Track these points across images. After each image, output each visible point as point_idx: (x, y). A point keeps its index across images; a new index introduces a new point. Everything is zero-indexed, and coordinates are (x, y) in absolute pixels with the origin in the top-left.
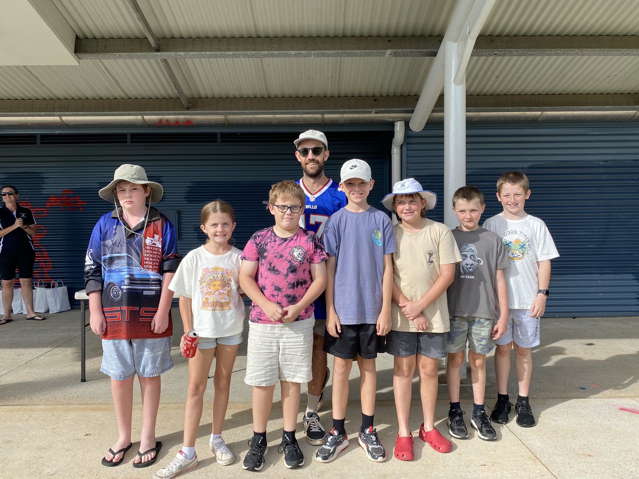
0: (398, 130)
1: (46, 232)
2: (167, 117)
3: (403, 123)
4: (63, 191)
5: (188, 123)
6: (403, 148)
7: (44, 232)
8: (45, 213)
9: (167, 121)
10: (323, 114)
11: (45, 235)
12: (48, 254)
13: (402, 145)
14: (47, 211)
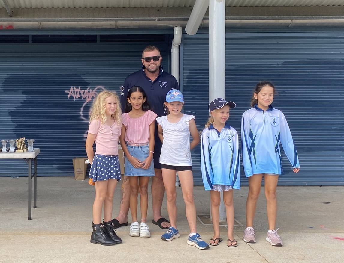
0: (176, 33)
3: (180, 28)
6: (181, 48)
10: (117, 21)
13: (180, 45)
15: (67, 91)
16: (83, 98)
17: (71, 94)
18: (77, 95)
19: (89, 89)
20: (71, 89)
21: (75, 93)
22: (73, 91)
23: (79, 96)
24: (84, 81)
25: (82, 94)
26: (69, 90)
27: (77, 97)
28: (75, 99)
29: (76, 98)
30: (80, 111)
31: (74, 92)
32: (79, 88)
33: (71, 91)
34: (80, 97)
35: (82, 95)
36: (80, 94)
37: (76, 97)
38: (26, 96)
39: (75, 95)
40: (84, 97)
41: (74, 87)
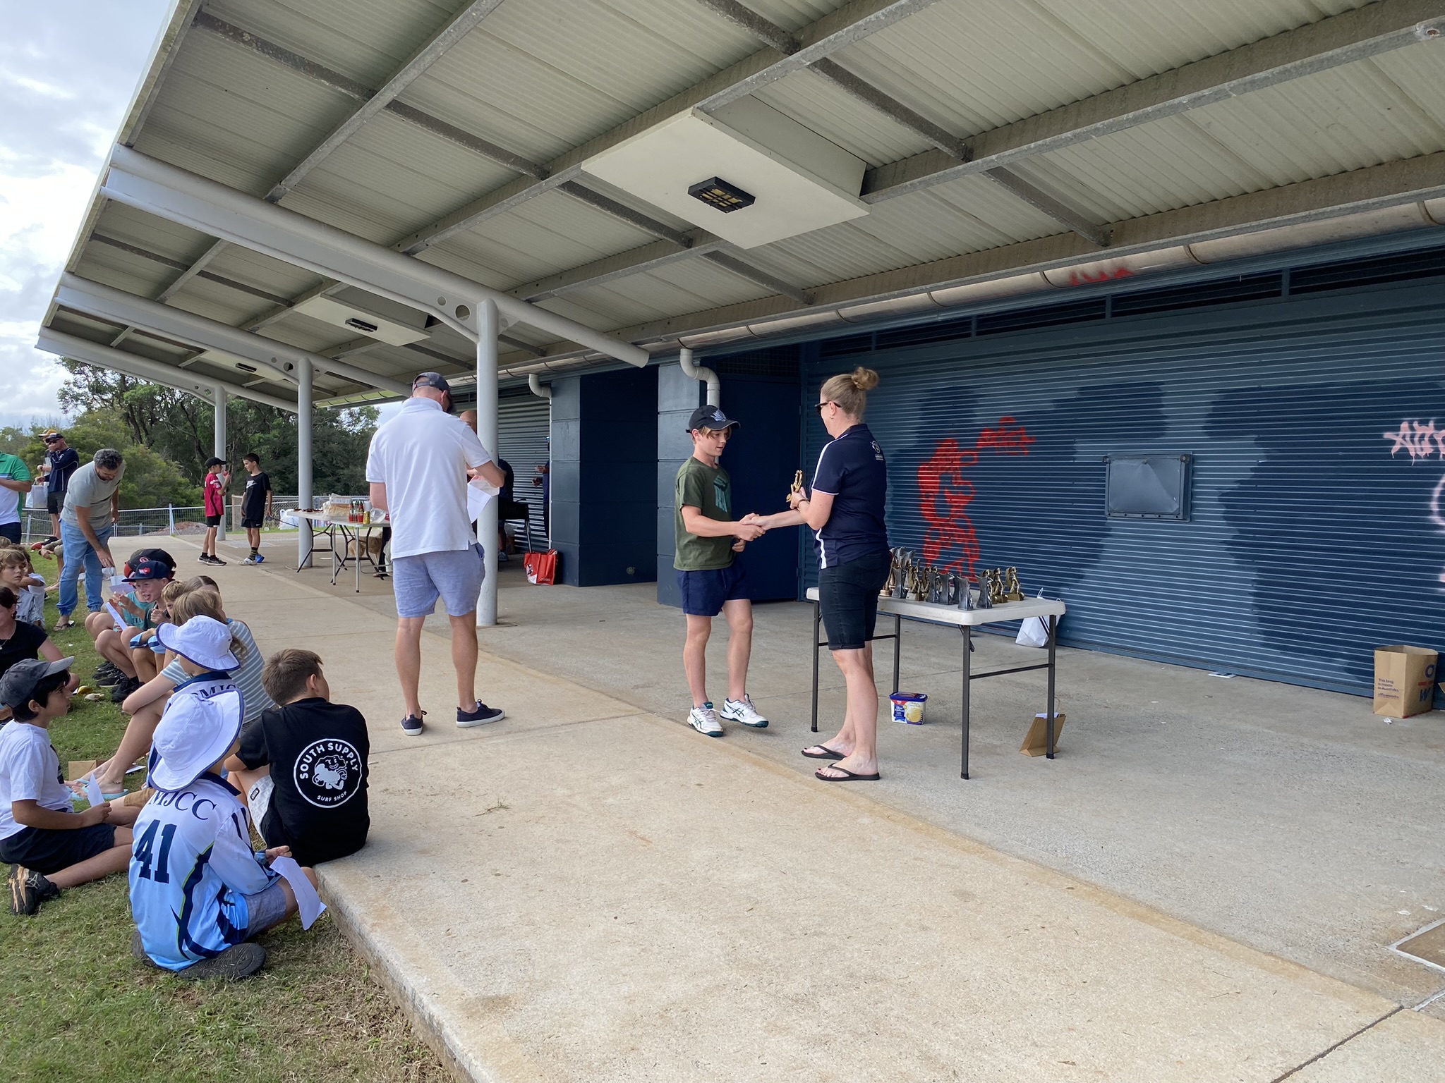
1: (975, 493)
2: (1080, 266)
4: (1001, 419)
5: (1123, 275)
7: (971, 493)
8: (973, 459)
9: (1085, 276)
11: (973, 498)
12: (976, 532)
14: (978, 454)
15: (1388, 435)
16: (1441, 456)
17: (1402, 444)
18: (1423, 447)
20: (1402, 425)
21: (1416, 439)
22: (1409, 433)
23: (1428, 449)
25: (1440, 442)
26: (1398, 429)
27: (1422, 454)
28: (1414, 460)
29: (1417, 456)
30: (1430, 499)
31: (1412, 436)
32: (1431, 424)
33: (1401, 433)
34: (1431, 451)
35: (1440, 446)
36: (1433, 441)
37: (1419, 453)
38: (1265, 452)
39: (1418, 446)
41: (1414, 420)
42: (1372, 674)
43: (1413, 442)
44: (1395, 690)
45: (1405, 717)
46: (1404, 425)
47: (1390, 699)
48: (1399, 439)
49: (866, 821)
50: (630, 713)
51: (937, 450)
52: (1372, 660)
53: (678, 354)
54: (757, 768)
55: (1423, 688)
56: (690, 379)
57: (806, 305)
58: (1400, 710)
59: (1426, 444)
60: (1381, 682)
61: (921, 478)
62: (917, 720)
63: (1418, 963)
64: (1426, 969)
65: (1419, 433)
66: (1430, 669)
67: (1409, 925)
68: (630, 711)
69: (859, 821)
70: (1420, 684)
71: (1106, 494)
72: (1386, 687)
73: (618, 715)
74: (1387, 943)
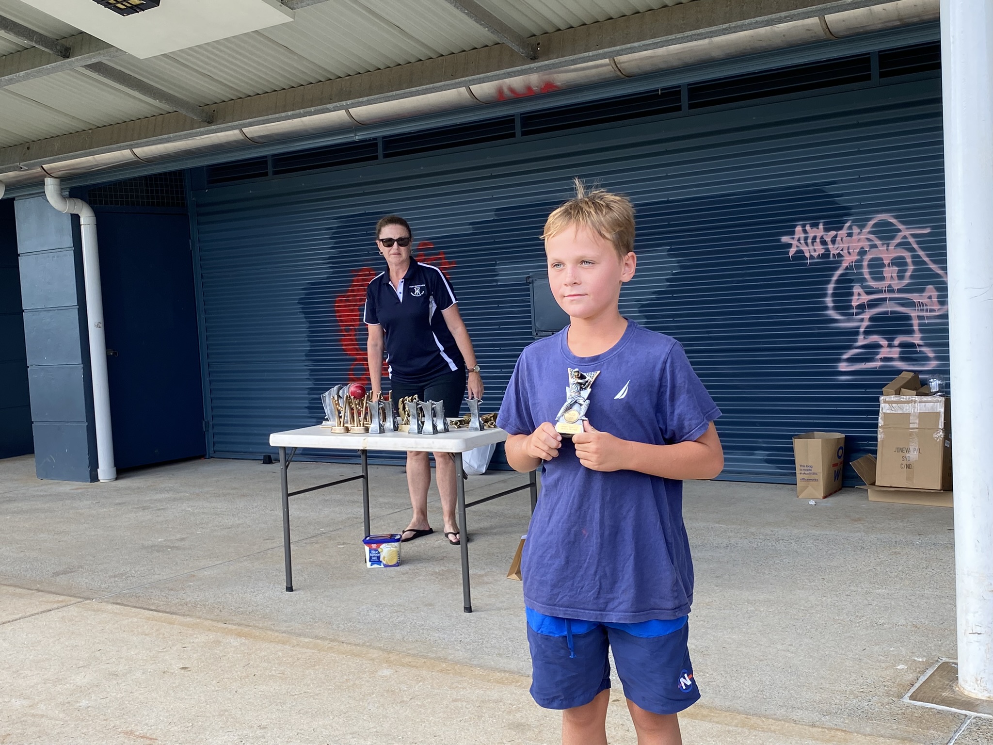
2: (508, 81)
4: (419, 245)
5: (550, 91)
9: (512, 90)
10: (821, 14)
15: (785, 239)
16: (831, 256)
17: (797, 247)
18: (815, 248)
19: (850, 228)
20: (796, 229)
21: (809, 241)
22: (803, 236)
23: (820, 249)
24: (837, 204)
25: (829, 243)
26: (792, 233)
27: (815, 254)
28: (809, 261)
29: (812, 257)
30: (825, 295)
31: (806, 239)
32: (821, 226)
33: (796, 236)
34: (823, 251)
35: (830, 246)
36: (824, 242)
37: (813, 254)
38: (678, 262)
39: (811, 248)
40: (836, 252)
41: (806, 224)
42: (793, 462)
43: (807, 244)
44: (814, 474)
45: (825, 497)
46: (799, 229)
47: (811, 482)
48: (794, 242)
49: (387, 672)
50: (64, 604)
51: (353, 281)
52: (792, 450)
53: (43, 184)
54: (243, 640)
55: (836, 468)
56: (58, 213)
57: (206, 124)
58: (820, 493)
59: (817, 246)
60: (802, 468)
61: (338, 311)
62: (394, 562)
63: (931, 709)
64: (939, 712)
65: (811, 235)
66: (841, 450)
67: (910, 677)
68: (62, 601)
69: (380, 673)
70: (834, 465)
71: (532, 314)
72: (806, 472)
73: (48, 608)
74: (900, 696)
